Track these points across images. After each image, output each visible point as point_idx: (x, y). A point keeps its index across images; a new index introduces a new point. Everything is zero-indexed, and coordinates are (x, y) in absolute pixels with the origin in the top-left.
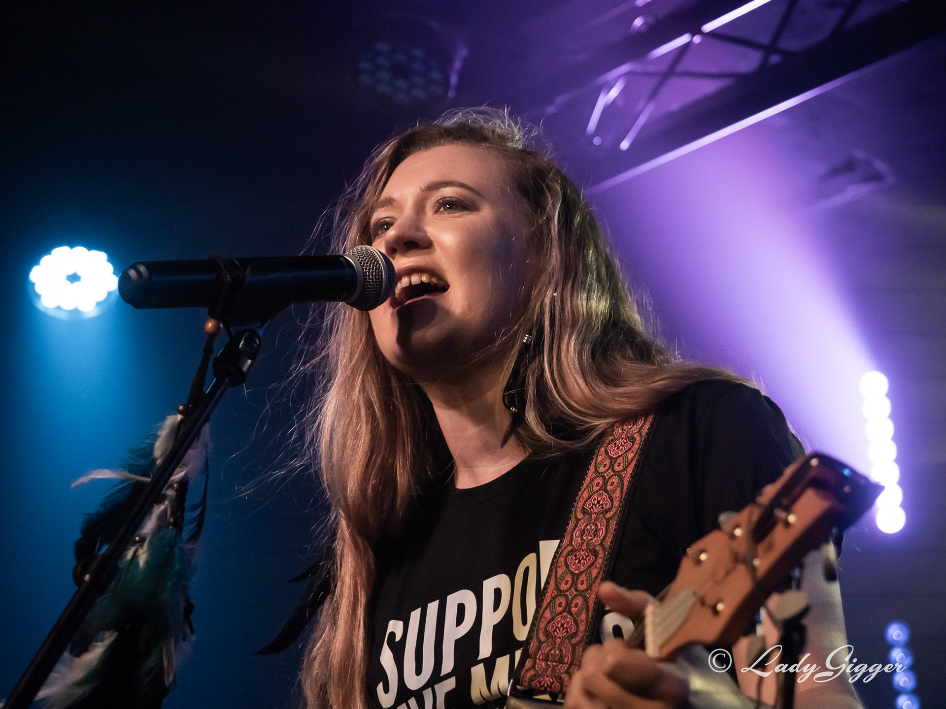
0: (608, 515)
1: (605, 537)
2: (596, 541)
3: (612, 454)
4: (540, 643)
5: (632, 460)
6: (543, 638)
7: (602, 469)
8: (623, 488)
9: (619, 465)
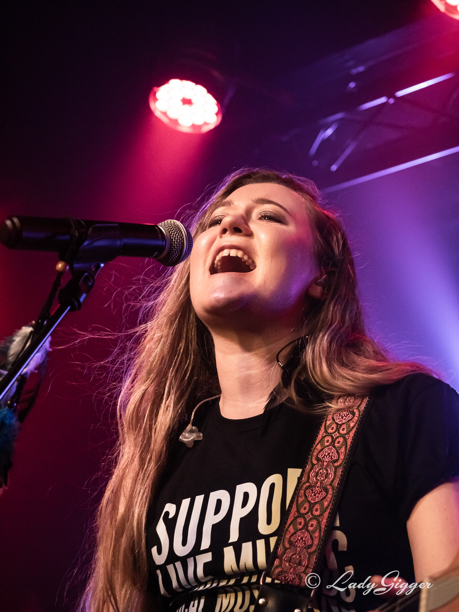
1: (333, 480)
2: (327, 481)
3: (338, 421)
4: (286, 549)
5: (353, 427)
6: (287, 546)
7: (330, 431)
8: (346, 447)
9: (343, 429)
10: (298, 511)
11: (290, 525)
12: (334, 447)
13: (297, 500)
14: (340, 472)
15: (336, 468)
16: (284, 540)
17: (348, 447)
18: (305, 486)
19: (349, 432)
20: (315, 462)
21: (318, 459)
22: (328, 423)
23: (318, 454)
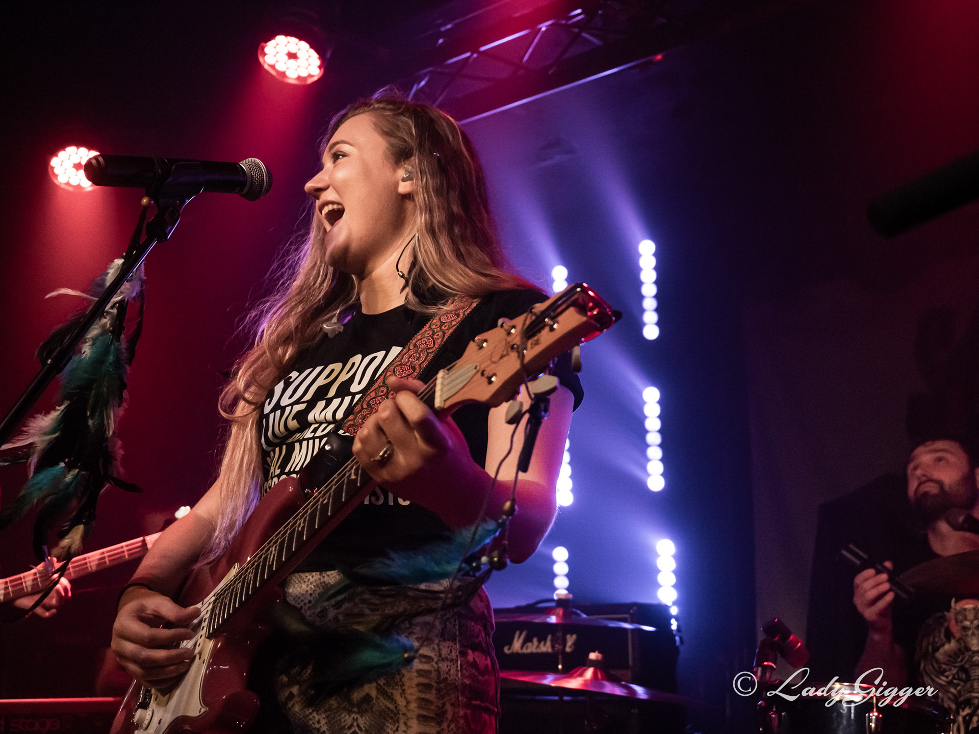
0: (429, 351)
1: (423, 362)
2: (417, 363)
3: (443, 320)
4: (363, 408)
5: (454, 326)
6: (365, 406)
7: (434, 327)
8: (443, 339)
9: (445, 326)
10: (384, 382)
11: (373, 391)
12: (432, 338)
13: (386, 374)
14: (431, 356)
15: (428, 353)
16: (363, 402)
17: (445, 339)
18: (397, 364)
19: (450, 328)
20: (411, 347)
21: (415, 346)
22: (434, 321)
23: (416, 342)
